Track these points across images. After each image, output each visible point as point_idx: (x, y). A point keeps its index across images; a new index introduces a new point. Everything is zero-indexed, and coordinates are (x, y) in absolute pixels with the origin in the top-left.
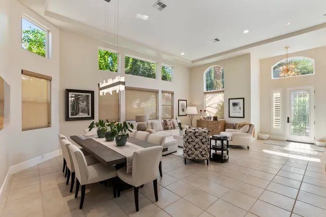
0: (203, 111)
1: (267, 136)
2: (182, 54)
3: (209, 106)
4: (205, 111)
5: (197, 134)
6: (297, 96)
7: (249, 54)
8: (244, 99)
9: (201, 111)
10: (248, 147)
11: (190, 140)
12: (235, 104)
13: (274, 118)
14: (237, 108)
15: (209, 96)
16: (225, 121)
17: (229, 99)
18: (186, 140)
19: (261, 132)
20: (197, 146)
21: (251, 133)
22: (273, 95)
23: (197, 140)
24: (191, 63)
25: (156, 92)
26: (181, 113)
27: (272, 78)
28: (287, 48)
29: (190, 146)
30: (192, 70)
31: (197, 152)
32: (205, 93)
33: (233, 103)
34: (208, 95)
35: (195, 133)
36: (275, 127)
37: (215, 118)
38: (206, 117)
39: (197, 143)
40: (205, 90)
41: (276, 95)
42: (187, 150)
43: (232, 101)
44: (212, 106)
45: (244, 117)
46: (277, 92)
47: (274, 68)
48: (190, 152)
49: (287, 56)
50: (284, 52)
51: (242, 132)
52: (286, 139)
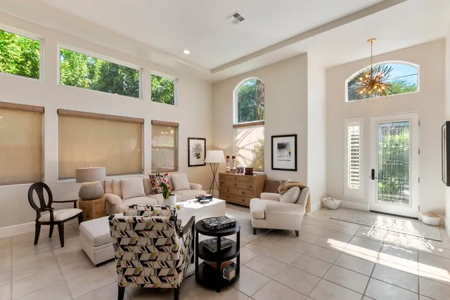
0: (231, 157)
1: (337, 202)
2: (187, 52)
3: (243, 148)
4: (234, 157)
5: (140, 227)
6: (389, 133)
7: (305, 55)
8: (296, 136)
9: (228, 157)
10: (297, 233)
11: (125, 241)
12: (281, 146)
13: (350, 170)
14: (285, 152)
15: (241, 132)
16: (265, 176)
17: (273, 137)
18: (116, 241)
19: (327, 196)
20: (146, 256)
21: (302, 204)
22: (347, 130)
23: (143, 241)
24: (210, 73)
25: (141, 123)
26: (194, 161)
27: (347, 100)
28: (371, 40)
29: (128, 256)
30: (216, 87)
31: (147, 272)
32: (235, 126)
33: (278, 144)
34: (239, 130)
35: (134, 225)
36: (350, 186)
37: (249, 171)
38: (235, 168)
39: (145, 248)
40: (235, 121)
41: (354, 130)
42: (123, 265)
43: (276, 141)
44: (248, 147)
45: (296, 170)
46: (353, 125)
47: (350, 84)
48: (130, 271)
49: (372, 59)
50: (366, 54)
51: (285, 202)
52: (369, 208)
